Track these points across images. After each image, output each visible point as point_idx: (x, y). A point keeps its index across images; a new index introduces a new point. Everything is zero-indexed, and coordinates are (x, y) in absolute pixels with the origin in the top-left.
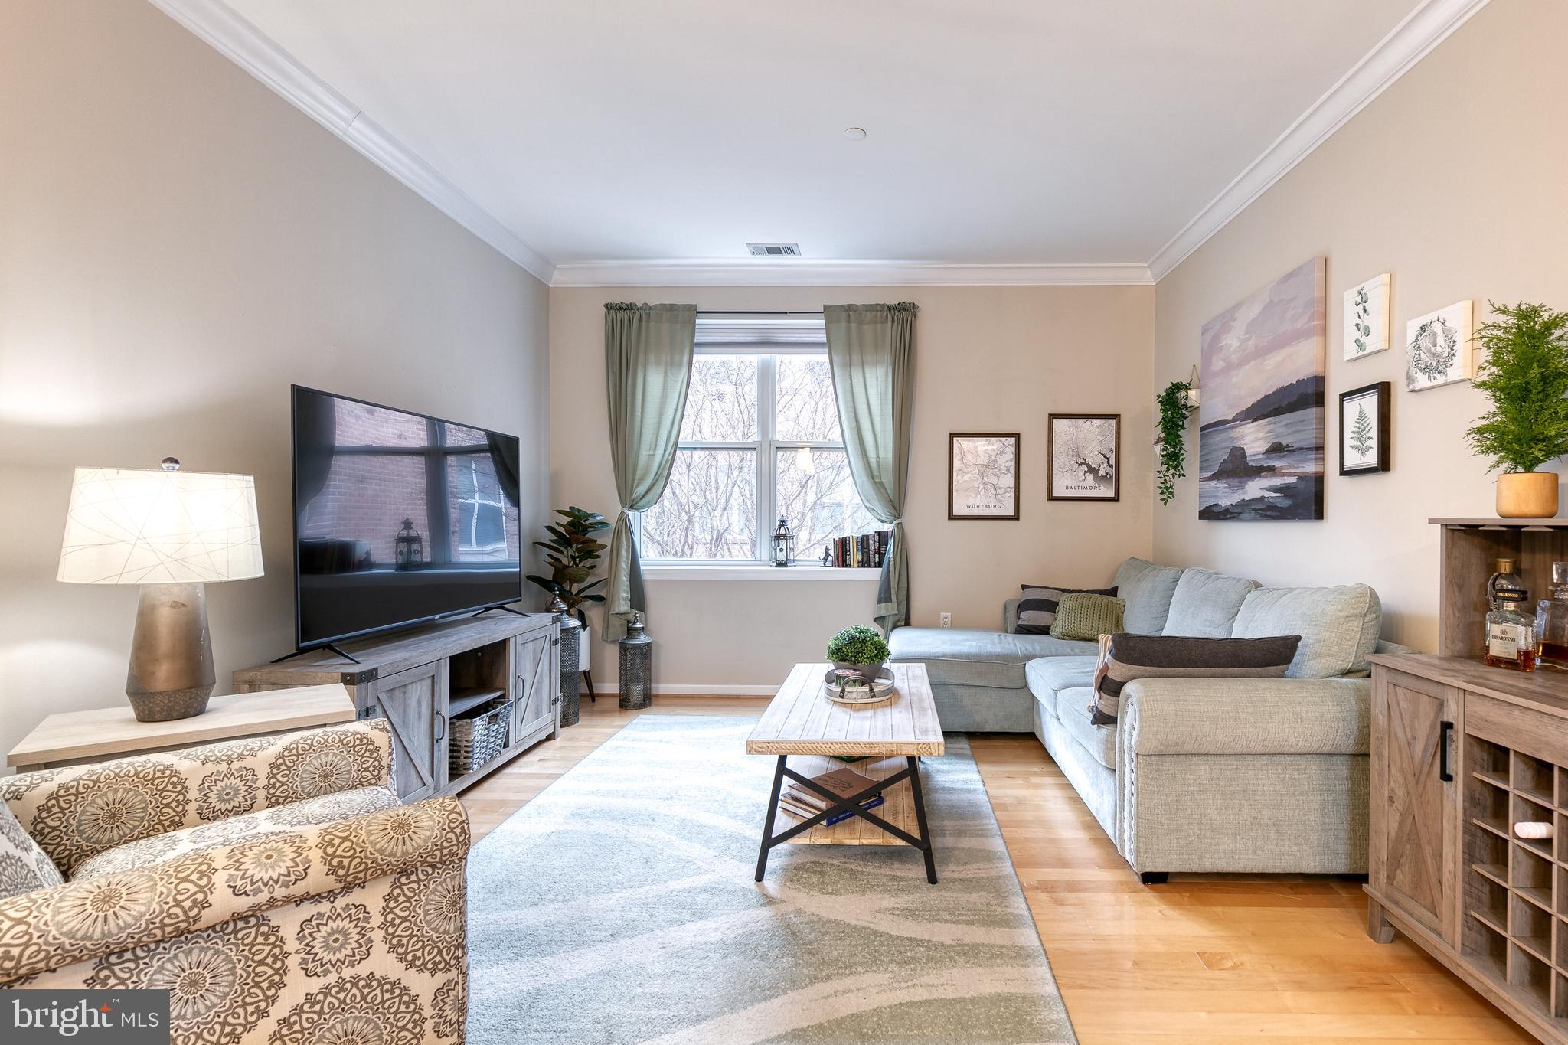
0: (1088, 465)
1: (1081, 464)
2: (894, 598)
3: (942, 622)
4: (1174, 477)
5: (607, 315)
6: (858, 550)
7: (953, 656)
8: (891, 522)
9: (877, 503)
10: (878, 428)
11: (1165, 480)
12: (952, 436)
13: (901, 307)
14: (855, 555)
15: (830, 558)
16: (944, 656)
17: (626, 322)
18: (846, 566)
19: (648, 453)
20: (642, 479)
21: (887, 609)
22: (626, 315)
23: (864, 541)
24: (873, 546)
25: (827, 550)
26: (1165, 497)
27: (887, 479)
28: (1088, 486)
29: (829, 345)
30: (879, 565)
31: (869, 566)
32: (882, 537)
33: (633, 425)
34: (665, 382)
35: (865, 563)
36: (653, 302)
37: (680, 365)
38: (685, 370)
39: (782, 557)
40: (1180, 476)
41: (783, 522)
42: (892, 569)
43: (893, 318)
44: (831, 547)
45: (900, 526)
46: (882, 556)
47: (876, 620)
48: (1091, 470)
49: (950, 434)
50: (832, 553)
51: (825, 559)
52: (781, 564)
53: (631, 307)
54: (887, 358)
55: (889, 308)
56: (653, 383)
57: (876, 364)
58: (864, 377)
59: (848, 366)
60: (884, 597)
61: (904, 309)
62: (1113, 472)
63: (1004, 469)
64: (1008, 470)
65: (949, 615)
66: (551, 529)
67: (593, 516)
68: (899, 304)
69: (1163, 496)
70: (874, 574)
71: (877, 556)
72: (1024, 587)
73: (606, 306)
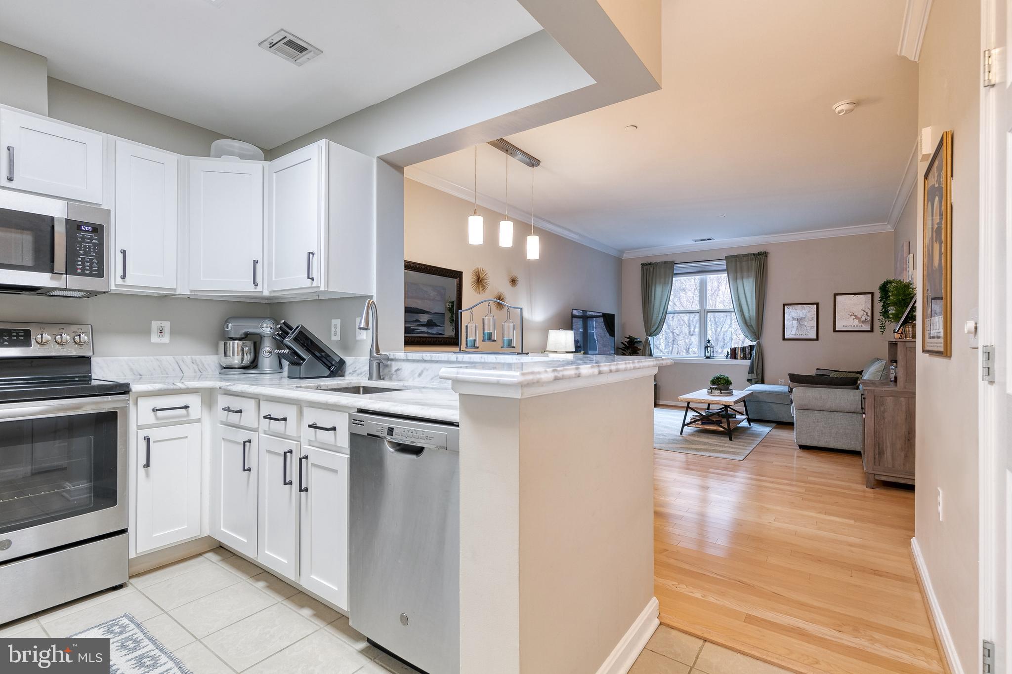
0: (856, 316)
1: (851, 315)
2: (755, 371)
3: (780, 383)
4: (886, 322)
5: (642, 267)
6: (741, 352)
7: (770, 391)
8: (755, 341)
9: (748, 334)
10: (749, 303)
11: (882, 323)
12: (784, 305)
13: (759, 254)
14: (739, 354)
15: (729, 356)
16: (765, 391)
17: (648, 269)
18: (736, 359)
19: (656, 317)
20: (654, 325)
21: (752, 376)
22: (649, 267)
23: (744, 349)
24: (748, 351)
25: (728, 352)
26: (883, 330)
27: (754, 323)
28: (854, 324)
29: (727, 270)
30: (750, 359)
31: (746, 359)
32: (752, 347)
33: (651, 304)
34: (662, 290)
35: (744, 358)
36: (659, 260)
37: (668, 283)
38: (670, 285)
39: (708, 355)
40: (889, 321)
41: (709, 341)
42: (754, 360)
43: (756, 259)
44: (729, 351)
45: (759, 343)
46: (751, 354)
47: (748, 380)
48: (856, 317)
49: (784, 304)
50: (729, 353)
51: (727, 356)
52: (707, 358)
53: (650, 264)
54: (753, 274)
55: (754, 254)
56: (658, 290)
57: (748, 277)
58: (743, 283)
59: (736, 279)
60: (751, 371)
61: (761, 255)
62: (869, 318)
63: (810, 319)
64: (813, 319)
65: (783, 381)
66: (622, 343)
67: (637, 339)
68: (758, 253)
69: (881, 330)
70: (747, 362)
71: (749, 355)
72: (817, 369)
73: (642, 264)
